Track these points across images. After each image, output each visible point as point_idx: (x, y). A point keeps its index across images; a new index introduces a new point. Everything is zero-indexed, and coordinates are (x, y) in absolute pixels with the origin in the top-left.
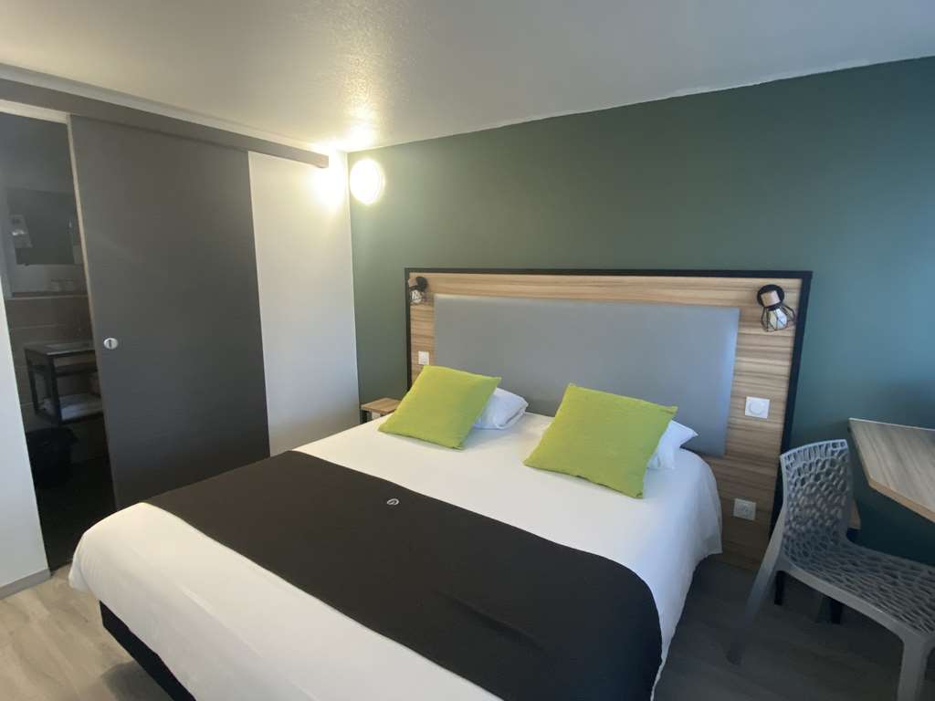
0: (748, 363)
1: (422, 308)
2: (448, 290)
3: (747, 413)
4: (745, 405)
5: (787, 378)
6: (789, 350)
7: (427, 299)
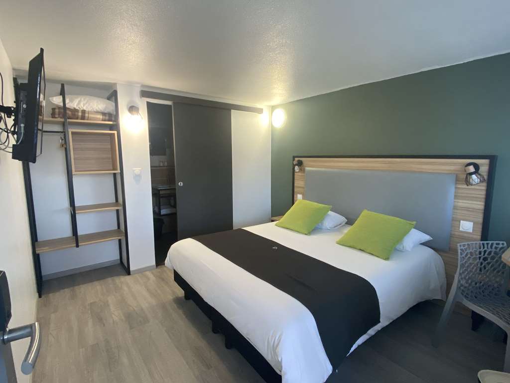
0: (461, 203)
1: (300, 174)
2: (312, 166)
3: (461, 229)
4: (460, 225)
5: (483, 211)
6: (484, 196)
7: (302, 170)
